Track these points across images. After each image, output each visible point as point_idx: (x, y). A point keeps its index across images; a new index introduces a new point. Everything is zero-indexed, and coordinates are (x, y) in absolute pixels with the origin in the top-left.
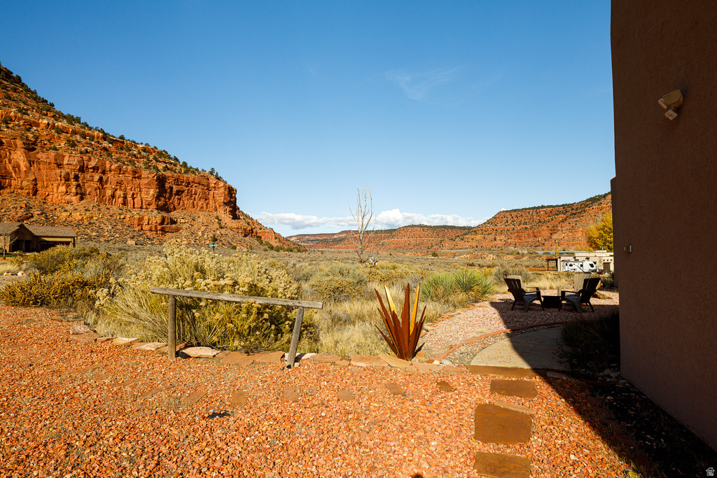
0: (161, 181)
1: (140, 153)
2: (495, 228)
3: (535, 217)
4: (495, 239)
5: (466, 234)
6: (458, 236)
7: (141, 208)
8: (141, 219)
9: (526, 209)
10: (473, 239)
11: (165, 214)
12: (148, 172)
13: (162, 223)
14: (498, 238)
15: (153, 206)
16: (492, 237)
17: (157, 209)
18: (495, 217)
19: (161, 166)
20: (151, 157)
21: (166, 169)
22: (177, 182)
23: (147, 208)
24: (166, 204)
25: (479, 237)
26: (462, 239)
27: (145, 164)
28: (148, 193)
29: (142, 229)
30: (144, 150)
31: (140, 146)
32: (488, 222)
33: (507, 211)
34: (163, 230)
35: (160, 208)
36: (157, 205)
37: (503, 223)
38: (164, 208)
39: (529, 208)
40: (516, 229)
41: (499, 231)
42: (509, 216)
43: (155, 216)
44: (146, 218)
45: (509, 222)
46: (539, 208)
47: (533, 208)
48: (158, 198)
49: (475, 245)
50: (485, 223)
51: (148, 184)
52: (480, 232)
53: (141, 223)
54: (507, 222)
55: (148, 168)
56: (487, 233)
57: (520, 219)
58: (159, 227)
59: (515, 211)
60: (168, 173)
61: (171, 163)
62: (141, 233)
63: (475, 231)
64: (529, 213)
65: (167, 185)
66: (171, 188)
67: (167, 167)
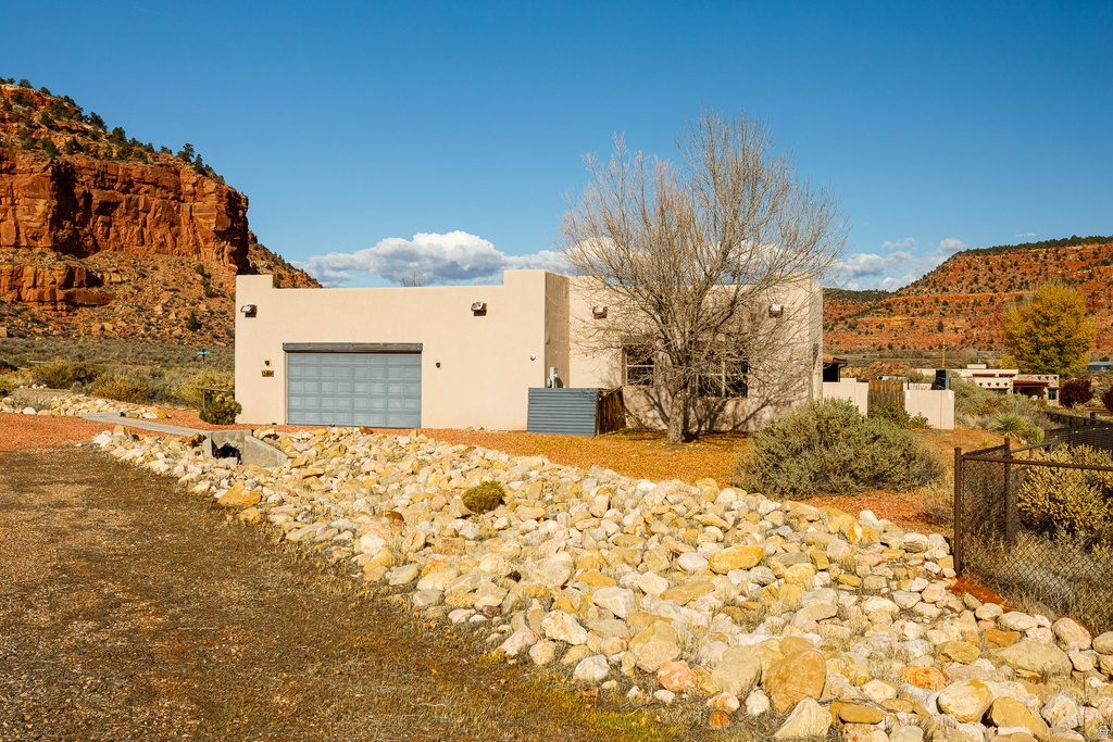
0: (63, 179)
1: (9, 108)
2: (942, 297)
3: (1052, 268)
4: (941, 328)
5: (864, 313)
6: (842, 319)
7: (17, 245)
8: (16, 275)
9: (1028, 246)
10: (881, 327)
11: (75, 263)
12: (31, 156)
13: (67, 283)
14: (948, 324)
15: (44, 243)
16: (931, 321)
17: (54, 248)
18: (943, 268)
19: (61, 140)
20: (36, 118)
21: (74, 147)
22: (102, 179)
23: (29, 247)
24: (75, 236)
25: (897, 321)
26: (852, 327)
27: (23, 135)
28: (31, 210)
29: (19, 298)
30: (19, 98)
31: (9, 88)
32: (926, 281)
33: (977, 252)
34: (68, 299)
35: (60, 247)
36: (55, 239)
37: (965, 283)
38: (71, 247)
39: (1039, 245)
40: (998, 300)
41: (953, 305)
42: (983, 267)
43: (49, 267)
44: (29, 270)
45: (982, 281)
46: (1064, 243)
47: (1048, 244)
48: (56, 222)
49: (885, 342)
50: (915, 285)
51: (33, 187)
52: (902, 307)
53: (18, 283)
54: (976, 280)
55: (31, 146)
56: (921, 310)
57: (1011, 272)
58: (60, 294)
59: (998, 250)
60: (79, 160)
61: (86, 133)
62: (18, 308)
63: (889, 305)
64: (1037, 256)
65: (79, 190)
66: (88, 197)
67: (75, 142)
